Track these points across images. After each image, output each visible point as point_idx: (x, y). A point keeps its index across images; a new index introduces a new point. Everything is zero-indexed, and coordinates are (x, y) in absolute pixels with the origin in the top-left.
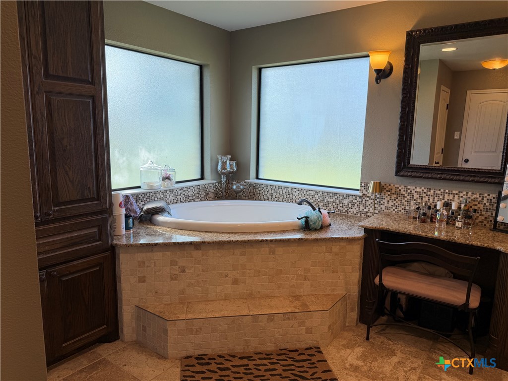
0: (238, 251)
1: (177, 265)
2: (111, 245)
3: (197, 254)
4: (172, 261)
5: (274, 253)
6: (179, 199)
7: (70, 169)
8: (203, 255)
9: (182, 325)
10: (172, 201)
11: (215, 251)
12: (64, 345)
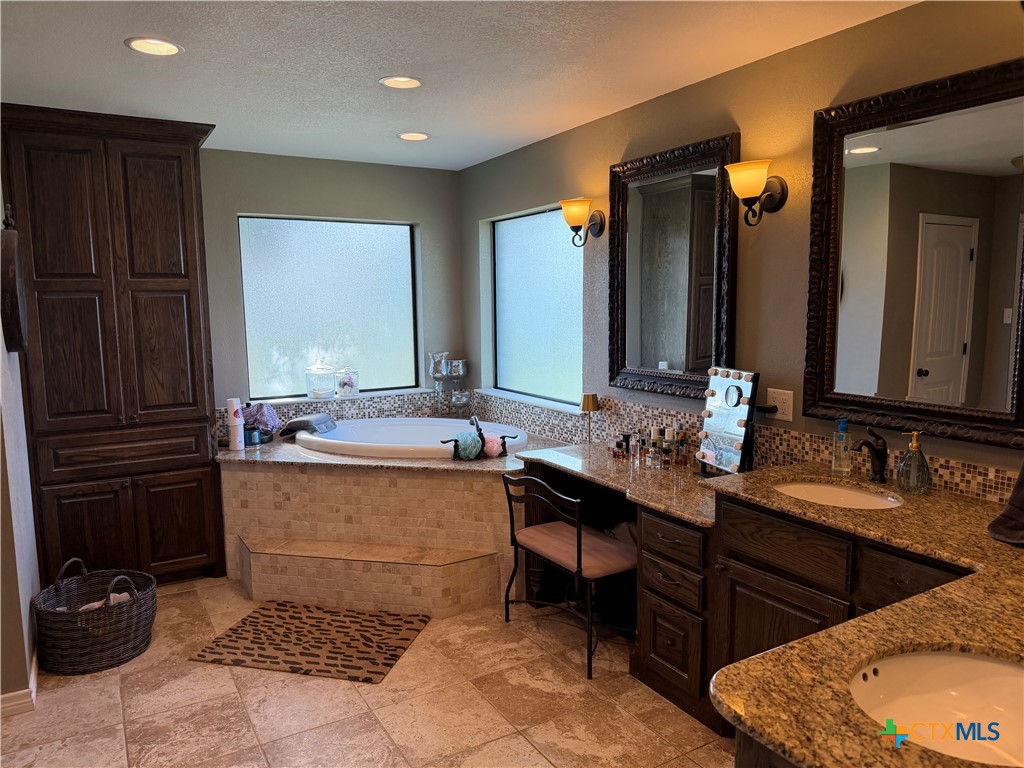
0: (351, 479)
1: (280, 490)
2: (213, 460)
3: (303, 478)
4: (275, 485)
5: (395, 486)
6: (367, 414)
7: (159, 370)
8: (309, 481)
9: (265, 560)
10: (355, 416)
11: (324, 477)
12: (152, 565)
